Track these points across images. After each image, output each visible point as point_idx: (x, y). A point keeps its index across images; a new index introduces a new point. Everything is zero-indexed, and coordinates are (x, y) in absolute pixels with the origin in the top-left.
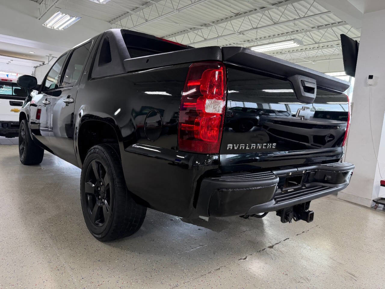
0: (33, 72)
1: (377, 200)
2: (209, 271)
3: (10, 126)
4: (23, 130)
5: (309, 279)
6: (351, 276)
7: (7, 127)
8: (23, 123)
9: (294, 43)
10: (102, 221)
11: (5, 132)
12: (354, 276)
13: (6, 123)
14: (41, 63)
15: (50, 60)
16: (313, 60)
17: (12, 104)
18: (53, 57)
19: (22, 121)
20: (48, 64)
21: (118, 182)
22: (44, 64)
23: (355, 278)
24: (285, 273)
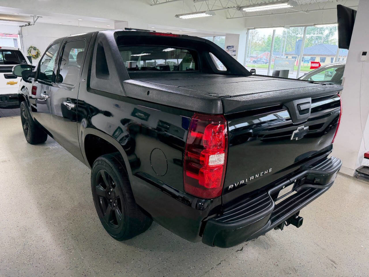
0: (19, 31)
1: (359, 170)
2: (212, 267)
3: (8, 99)
4: (24, 111)
5: (296, 269)
6: (332, 263)
7: (6, 100)
8: (23, 105)
9: (288, 5)
10: (116, 223)
11: (5, 105)
12: (334, 263)
13: (4, 97)
14: (27, 24)
15: (35, 20)
16: (306, 10)
17: (7, 77)
18: (38, 17)
19: (22, 103)
20: (34, 25)
21: (128, 198)
22: (30, 25)
23: (335, 265)
24: (276, 264)
